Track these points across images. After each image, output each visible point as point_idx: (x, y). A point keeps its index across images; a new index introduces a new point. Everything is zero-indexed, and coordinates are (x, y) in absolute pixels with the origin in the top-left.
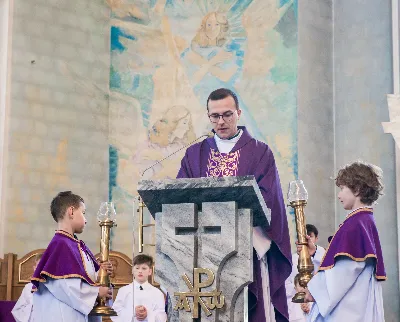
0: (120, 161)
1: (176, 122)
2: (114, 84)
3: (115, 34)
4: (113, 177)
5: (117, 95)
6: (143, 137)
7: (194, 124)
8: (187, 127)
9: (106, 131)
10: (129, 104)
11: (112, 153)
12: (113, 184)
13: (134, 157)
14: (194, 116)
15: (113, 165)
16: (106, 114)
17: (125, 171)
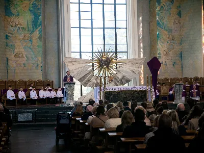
0: (9, 60)
2: (7, 46)
3: (7, 36)
6: (13, 56)
7: (23, 54)
9: (6, 55)
10: (10, 50)
11: (7, 59)
12: (7, 64)
13: (12, 60)
15: (7, 61)
16: (6, 51)
17: (10, 62)
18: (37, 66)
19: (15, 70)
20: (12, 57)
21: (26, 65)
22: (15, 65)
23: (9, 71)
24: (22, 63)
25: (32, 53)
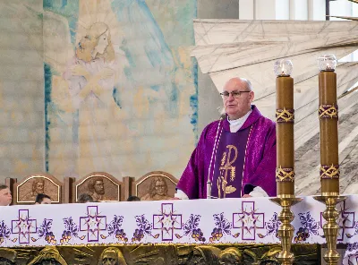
0: (54, 77)
1: (98, 38)
2: (47, 3)
4: (47, 93)
5: (50, 14)
6: (71, 53)
7: (112, 39)
8: (106, 42)
9: (41, 50)
10: (59, 22)
11: (47, 70)
12: (48, 99)
13: (64, 73)
14: (113, 32)
15: (48, 82)
16: (41, 33)
17: (58, 86)
18: (174, 98)
19: (76, 125)
20: (63, 59)
21: (122, 96)
22: (76, 102)
23: (54, 132)
24: (108, 85)
25: (150, 27)
